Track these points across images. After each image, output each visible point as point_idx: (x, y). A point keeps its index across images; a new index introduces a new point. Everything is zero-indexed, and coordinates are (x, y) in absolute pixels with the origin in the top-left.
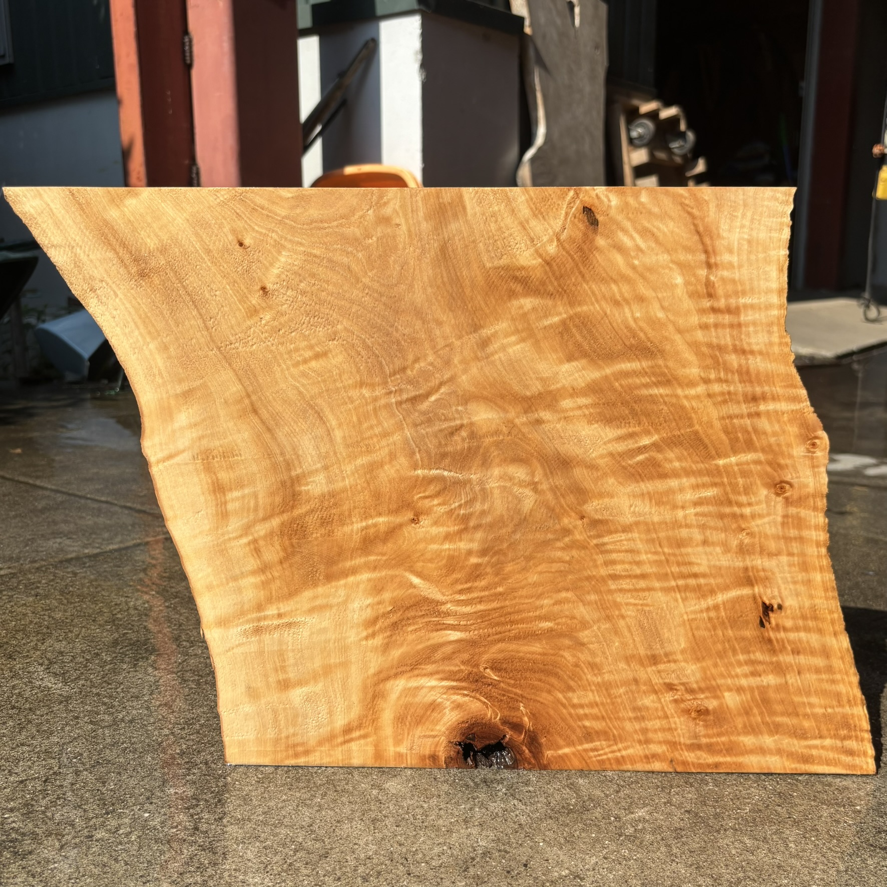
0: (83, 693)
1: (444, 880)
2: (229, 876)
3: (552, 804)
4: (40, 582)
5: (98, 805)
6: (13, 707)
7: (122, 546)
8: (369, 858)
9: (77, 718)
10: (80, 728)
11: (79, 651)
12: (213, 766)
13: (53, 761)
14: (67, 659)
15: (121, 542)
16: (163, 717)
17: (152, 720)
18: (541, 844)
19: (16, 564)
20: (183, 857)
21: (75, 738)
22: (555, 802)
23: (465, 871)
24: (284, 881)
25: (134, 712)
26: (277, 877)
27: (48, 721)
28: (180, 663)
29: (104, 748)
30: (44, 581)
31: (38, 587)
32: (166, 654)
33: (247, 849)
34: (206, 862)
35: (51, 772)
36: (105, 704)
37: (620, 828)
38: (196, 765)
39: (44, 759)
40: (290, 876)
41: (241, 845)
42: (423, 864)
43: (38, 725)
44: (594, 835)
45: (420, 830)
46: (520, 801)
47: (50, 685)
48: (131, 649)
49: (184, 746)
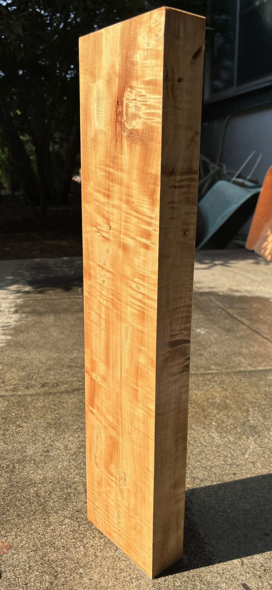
0: (225, 445)
2: (248, 551)
4: (226, 381)
5: (215, 499)
6: (200, 443)
7: (264, 368)
9: (220, 456)
10: (219, 461)
11: (229, 423)
12: (260, 499)
13: (206, 473)
14: (224, 425)
15: (265, 366)
16: (250, 468)
17: (245, 468)
19: (220, 368)
20: (235, 534)
21: (216, 466)
24: (267, 563)
25: (240, 461)
26: (265, 560)
27: (209, 453)
28: (265, 443)
29: (225, 474)
30: (227, 381)
31: (224, 384)
32: (262, 436)
33: (259, 542)
34: (243, 541)
35: (204, 477)
36: (231, 453)
38: (254, 496)
39: (203, 471)
40: (269, 562)
41: (257, 540)
43: (206, 454)
47: (215, 436)
48: (249, 429)
49: (253, 485)
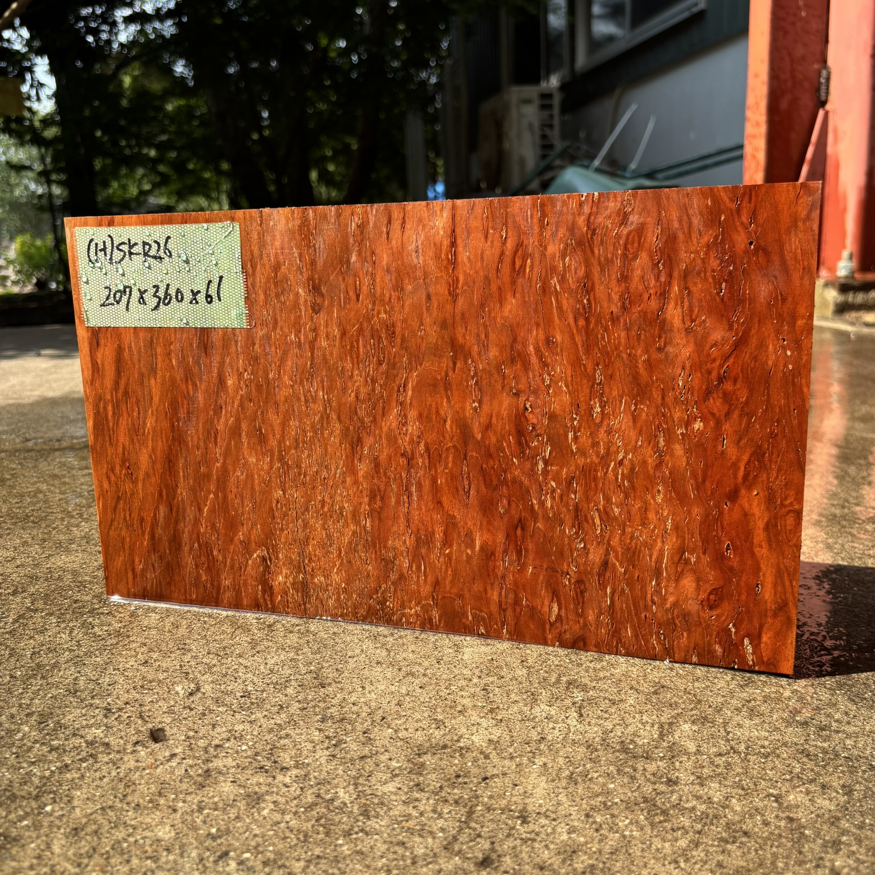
1: (386, 753)
3: (612, 735)
8: (354, 704)
18: (535, 767)
22: (619, 734)
23: (419, 755)
37: (658, 794)
42: (390, 730)
44: (612, 786)
45: (436, 700)
46: (581, 715)
